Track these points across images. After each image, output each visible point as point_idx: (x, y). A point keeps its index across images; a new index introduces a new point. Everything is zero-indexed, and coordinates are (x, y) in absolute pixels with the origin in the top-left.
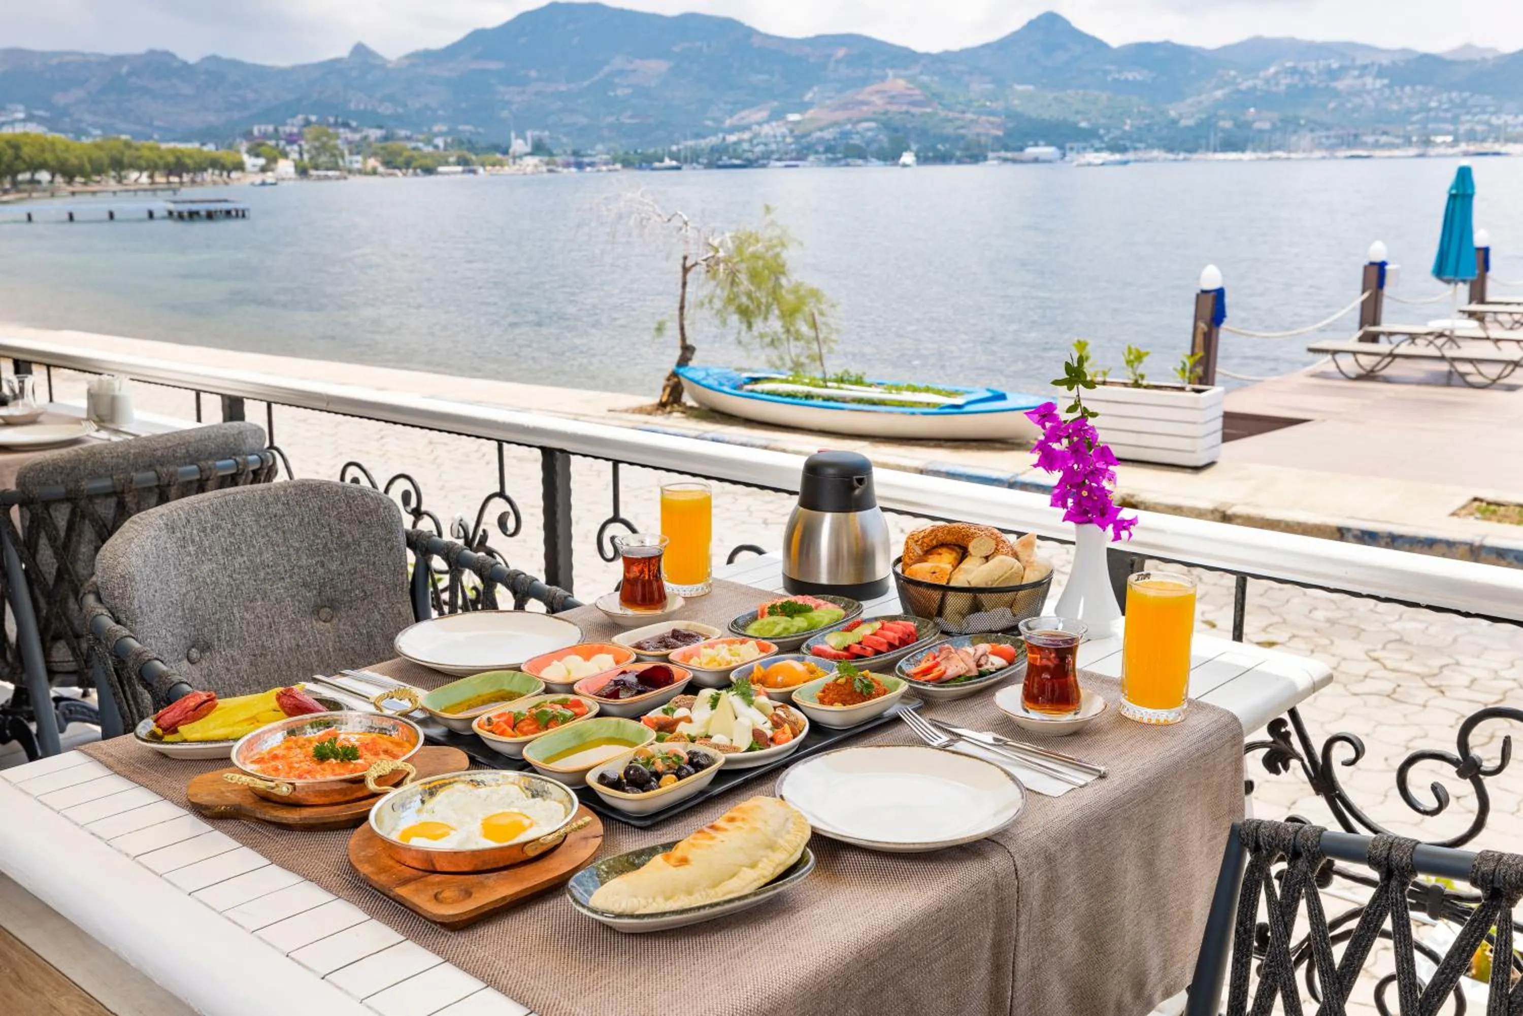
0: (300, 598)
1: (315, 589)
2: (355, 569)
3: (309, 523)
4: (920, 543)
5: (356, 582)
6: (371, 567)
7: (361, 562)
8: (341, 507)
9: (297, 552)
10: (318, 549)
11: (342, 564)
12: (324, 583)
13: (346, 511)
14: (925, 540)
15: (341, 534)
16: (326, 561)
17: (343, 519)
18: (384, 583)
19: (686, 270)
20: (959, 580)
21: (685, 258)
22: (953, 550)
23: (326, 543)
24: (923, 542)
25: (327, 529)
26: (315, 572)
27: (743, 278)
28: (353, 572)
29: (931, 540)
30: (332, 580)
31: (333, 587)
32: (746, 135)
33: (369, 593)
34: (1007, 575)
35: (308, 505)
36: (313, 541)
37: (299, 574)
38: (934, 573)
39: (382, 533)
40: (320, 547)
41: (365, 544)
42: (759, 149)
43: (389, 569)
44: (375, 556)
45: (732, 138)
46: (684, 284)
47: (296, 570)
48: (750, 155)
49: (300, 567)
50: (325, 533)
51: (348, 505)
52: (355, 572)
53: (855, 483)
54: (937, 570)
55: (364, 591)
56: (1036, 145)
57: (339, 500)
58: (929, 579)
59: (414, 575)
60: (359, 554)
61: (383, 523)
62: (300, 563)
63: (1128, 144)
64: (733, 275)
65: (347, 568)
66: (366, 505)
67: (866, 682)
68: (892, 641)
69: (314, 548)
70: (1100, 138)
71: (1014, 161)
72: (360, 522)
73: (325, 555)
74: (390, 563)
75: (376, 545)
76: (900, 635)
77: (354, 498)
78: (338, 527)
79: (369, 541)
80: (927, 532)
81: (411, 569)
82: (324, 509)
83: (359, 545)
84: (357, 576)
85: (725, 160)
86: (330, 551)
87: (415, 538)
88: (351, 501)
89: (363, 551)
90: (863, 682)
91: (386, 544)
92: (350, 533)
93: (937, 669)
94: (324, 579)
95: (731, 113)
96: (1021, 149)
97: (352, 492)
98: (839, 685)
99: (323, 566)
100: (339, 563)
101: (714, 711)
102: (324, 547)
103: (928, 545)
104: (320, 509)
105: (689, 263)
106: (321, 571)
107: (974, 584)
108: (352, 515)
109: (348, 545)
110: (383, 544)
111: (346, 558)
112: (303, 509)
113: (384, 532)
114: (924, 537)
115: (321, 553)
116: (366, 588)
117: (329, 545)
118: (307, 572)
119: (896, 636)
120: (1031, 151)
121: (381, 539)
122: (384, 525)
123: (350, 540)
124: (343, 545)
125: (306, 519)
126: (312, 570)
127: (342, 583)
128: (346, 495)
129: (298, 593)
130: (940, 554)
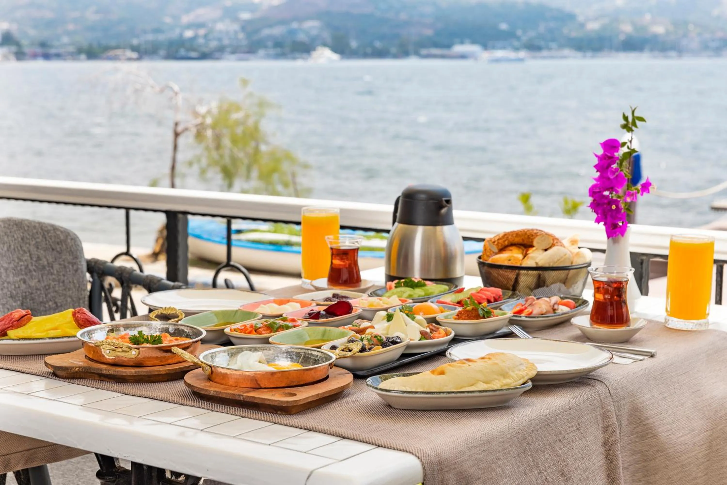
0: (8, 307)
1: (19, 300)
2: (49, 285)
3: (14, 249)
4: (496, 243)
5: (49, 296)
6: (61, 284)
7: (54, 280)
8: (38, 238)
9: (6, 272)
10: (21, 269)
11: (39, 281)
12: (26, 296)
13: (42, 241)
14: (500, 241)
15: (39, 258)
16: (27, 280)
17: (40, 247)
18: (71, 297)
19: (177, 135)
20: (529, 263)
21: (176, 124)
22: (520, 248)
23: (27, 265)
24: (498, 243)
25: (28, 254)
26: (19, 287)
27: (227, 142)
28: (47, 288)
29: (504, 241)
30: (32, 294)
31: (33, 299)
32: (202, 32)
33: (59, 304)
34: (562, 259)
35: (13, 236)
36: (18, 263)
37: (8, 288)
38: (510, 260)
39: (70, 258)
40: (23, 268)
41: (56, 266)
42: (213, 44)
43: (75, 287)
44: (64, 275)
45: (189, 34)
46: (175, 147)
47: (6, 285)
48: (205, 50)
49: (9, 283)
50: (26, 257)
51: (44, 237)
52: (49, 288)
53: (444, 203)
54: (512, 258)
55: (56, 303)
56: (462, 43)
57: (37, 233)
58: (506, 263)
59: (91, 292)
60: (52, 274)
61: (71, 250)
62: (8, 280)
63: (542, 43)
64: (218, 138)
65: (43, 285)
66: (57, 236)
67: (486, 310)
68: (489, 298)
69: (19, 268)
70: (518, 38)
71: (443, 57)
72: (53, 250)
73: (26, 274)
74: (75, 281)
75: (65, 267)
76: (494, 295)
77: (48, 231)
78: (36, 253)
79: (60, 264)
80: (501, 236)
81: (89, 287)
82: (25, 239)
83: (52, 267)
84: (51, 290)
85: (182, 52)
86: (30, 271)
87: (93, 264)
88: (46, 233)
89: (55, 272)
90: (484, 310)
91: (73, 266)
92: (45, 257)
93: (526, 310)
94: (26, 293)
95: (188, 11)
96: (449, 46)
97: (46, 227)
98: (468, 311)
99: (25, 282)
100: (37, 280)
101: (390, 322)
102: (26, 268)
103: (502, 245)
104: (22, 239)
105: (180, 129)
106: (23, 286)
107: (541, 264)
108: (46, 244)
109: (44, 267)
110: (71, 267)
111: (42, 277)
112: (10, 238)
113: (71, 257)
114: (498, 239)
115: (23, 273)
116: (57, 300)
117: (30, 266)
118: (13, 287)
119: (492, 295)
120: (458, 49)
121: (69, 263)
122: (71, 252)
123: (46, 263)
124: (40, 267)
125: (12, 247)
126: (17, 286)
127: (39, 296)
128: (42, 229)
129: (7, 303)
130: (511, 250)
